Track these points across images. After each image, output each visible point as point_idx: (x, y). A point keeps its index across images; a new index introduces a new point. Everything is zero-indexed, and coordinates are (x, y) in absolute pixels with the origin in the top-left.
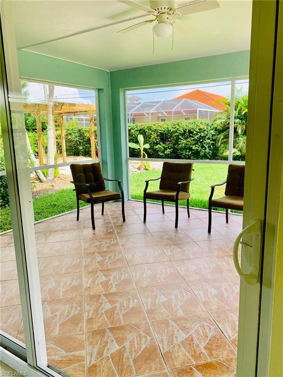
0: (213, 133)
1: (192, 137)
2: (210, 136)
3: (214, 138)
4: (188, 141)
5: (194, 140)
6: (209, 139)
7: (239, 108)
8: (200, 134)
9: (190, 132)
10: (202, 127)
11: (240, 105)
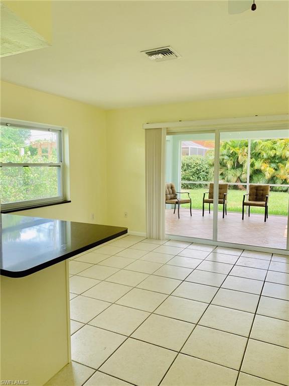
0: (207, 167)
1: (190, 169)
2: (204, 169)
3: (207, 171)
4: (187, 173)
5: (191, 172)
6: (203, 171)
7: (227, 148)
8: (196, 167)
9: (188, 165)
10: (198, 162)
11: (227, 145)
